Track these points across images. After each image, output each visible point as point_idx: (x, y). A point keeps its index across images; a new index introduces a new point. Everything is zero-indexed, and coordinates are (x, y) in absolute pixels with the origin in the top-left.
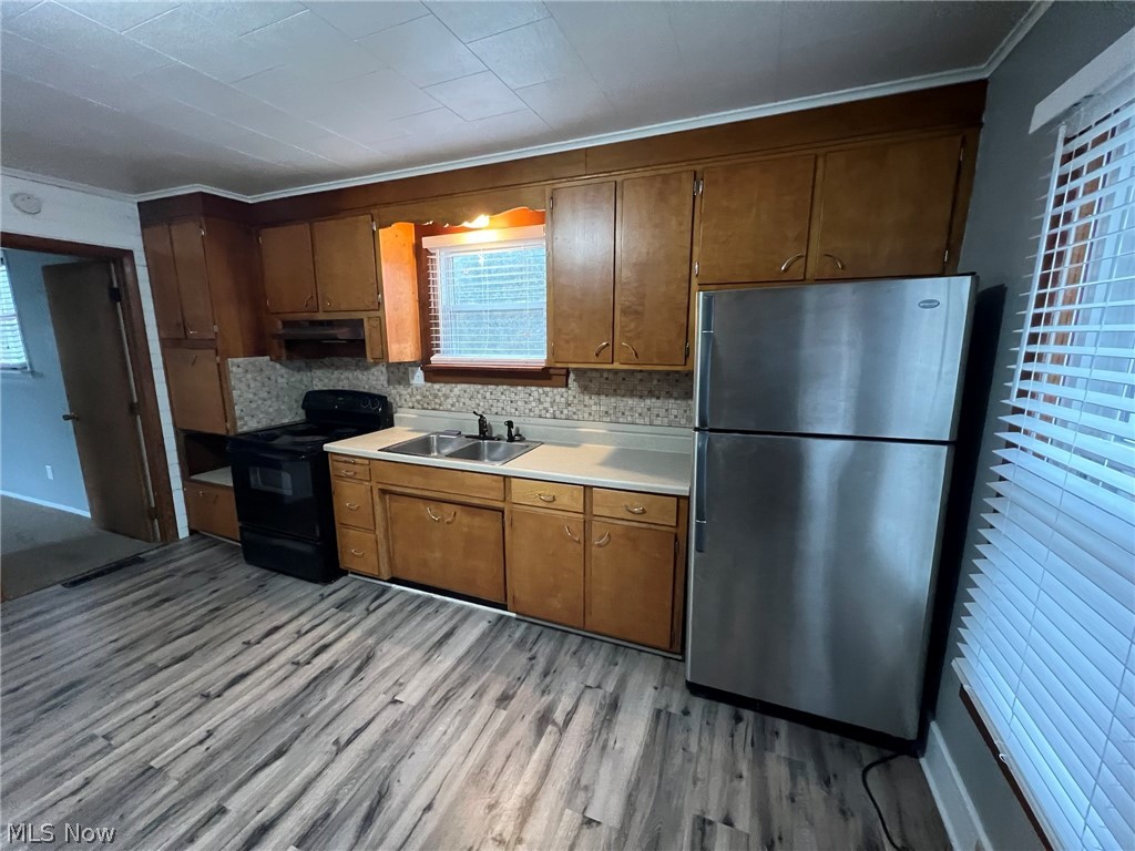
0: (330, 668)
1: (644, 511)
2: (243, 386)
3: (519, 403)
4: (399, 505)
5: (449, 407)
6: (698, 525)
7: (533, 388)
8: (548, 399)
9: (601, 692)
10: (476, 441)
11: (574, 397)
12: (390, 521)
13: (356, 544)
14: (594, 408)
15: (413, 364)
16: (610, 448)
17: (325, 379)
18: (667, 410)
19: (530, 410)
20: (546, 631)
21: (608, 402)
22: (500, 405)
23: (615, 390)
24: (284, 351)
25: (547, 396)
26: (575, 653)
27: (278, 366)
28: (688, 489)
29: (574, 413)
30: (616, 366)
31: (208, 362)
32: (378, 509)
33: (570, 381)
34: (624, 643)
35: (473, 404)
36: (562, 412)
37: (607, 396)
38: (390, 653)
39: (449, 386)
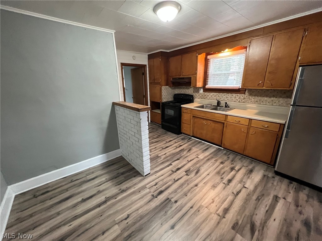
0: (183, 149)
1: (268, 127)
2: (164, 92)
3: (229, 98)
4: (196, 120)
5: (209, 98)
6: (287, 131)
7: (234, 94)
8: (238, 97)
9: (247, 168)
10: (216, 107)
11: (247, 97)
12: (194, 123)
13: (185, 128)
14: (253, 100)
15: (201, 88)
16: (256, 111)
17: (178, 91)
18: (279, 101)
19: (232, 100)
20: (231, 153)
21: (258, 98)
22: (223, 98)
23: (261, 95)
24: (172, 85)
25: (238, 96)
26: (240, 159)
27: (170, 88)
28: (285, 122)
29: (246, 101)
30: (264, 88)
31: (158, 87)
32: (192, 120)
33: (246, 92)
34: (255, 159)
35: (215, 98)
36: (242, 101)
37: (258, 96)
38: (194, 149)
39: (209, 93)
